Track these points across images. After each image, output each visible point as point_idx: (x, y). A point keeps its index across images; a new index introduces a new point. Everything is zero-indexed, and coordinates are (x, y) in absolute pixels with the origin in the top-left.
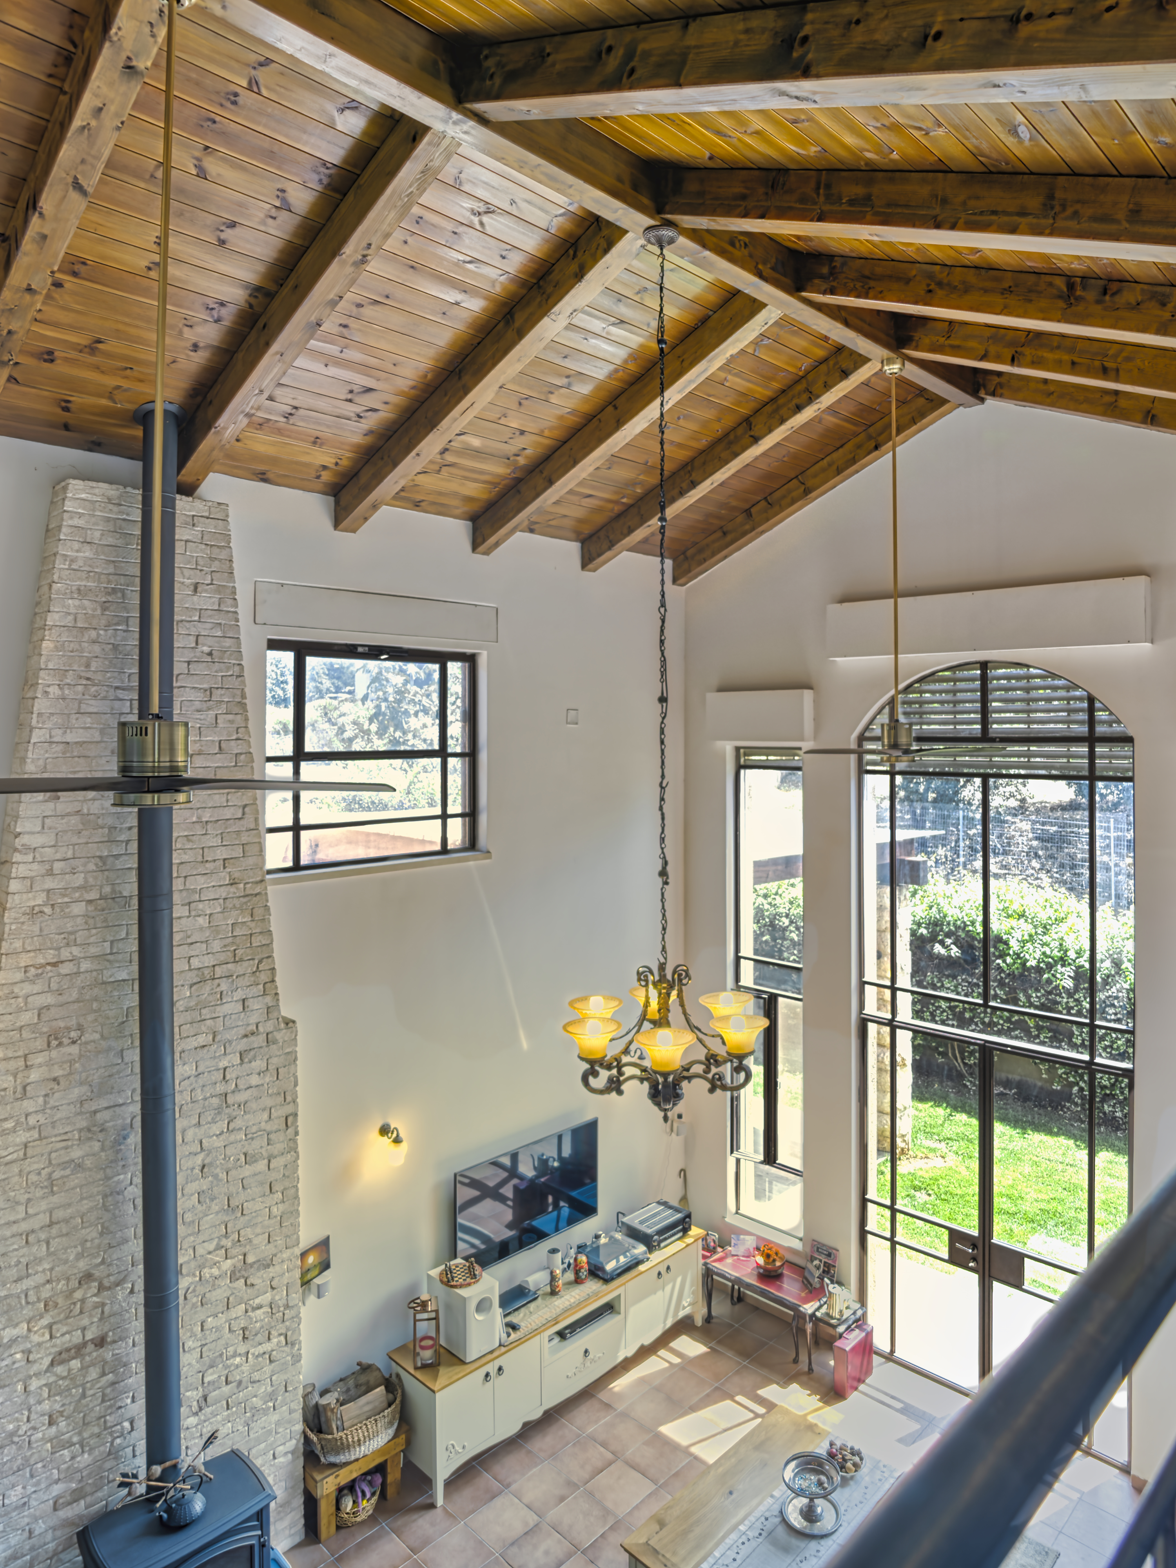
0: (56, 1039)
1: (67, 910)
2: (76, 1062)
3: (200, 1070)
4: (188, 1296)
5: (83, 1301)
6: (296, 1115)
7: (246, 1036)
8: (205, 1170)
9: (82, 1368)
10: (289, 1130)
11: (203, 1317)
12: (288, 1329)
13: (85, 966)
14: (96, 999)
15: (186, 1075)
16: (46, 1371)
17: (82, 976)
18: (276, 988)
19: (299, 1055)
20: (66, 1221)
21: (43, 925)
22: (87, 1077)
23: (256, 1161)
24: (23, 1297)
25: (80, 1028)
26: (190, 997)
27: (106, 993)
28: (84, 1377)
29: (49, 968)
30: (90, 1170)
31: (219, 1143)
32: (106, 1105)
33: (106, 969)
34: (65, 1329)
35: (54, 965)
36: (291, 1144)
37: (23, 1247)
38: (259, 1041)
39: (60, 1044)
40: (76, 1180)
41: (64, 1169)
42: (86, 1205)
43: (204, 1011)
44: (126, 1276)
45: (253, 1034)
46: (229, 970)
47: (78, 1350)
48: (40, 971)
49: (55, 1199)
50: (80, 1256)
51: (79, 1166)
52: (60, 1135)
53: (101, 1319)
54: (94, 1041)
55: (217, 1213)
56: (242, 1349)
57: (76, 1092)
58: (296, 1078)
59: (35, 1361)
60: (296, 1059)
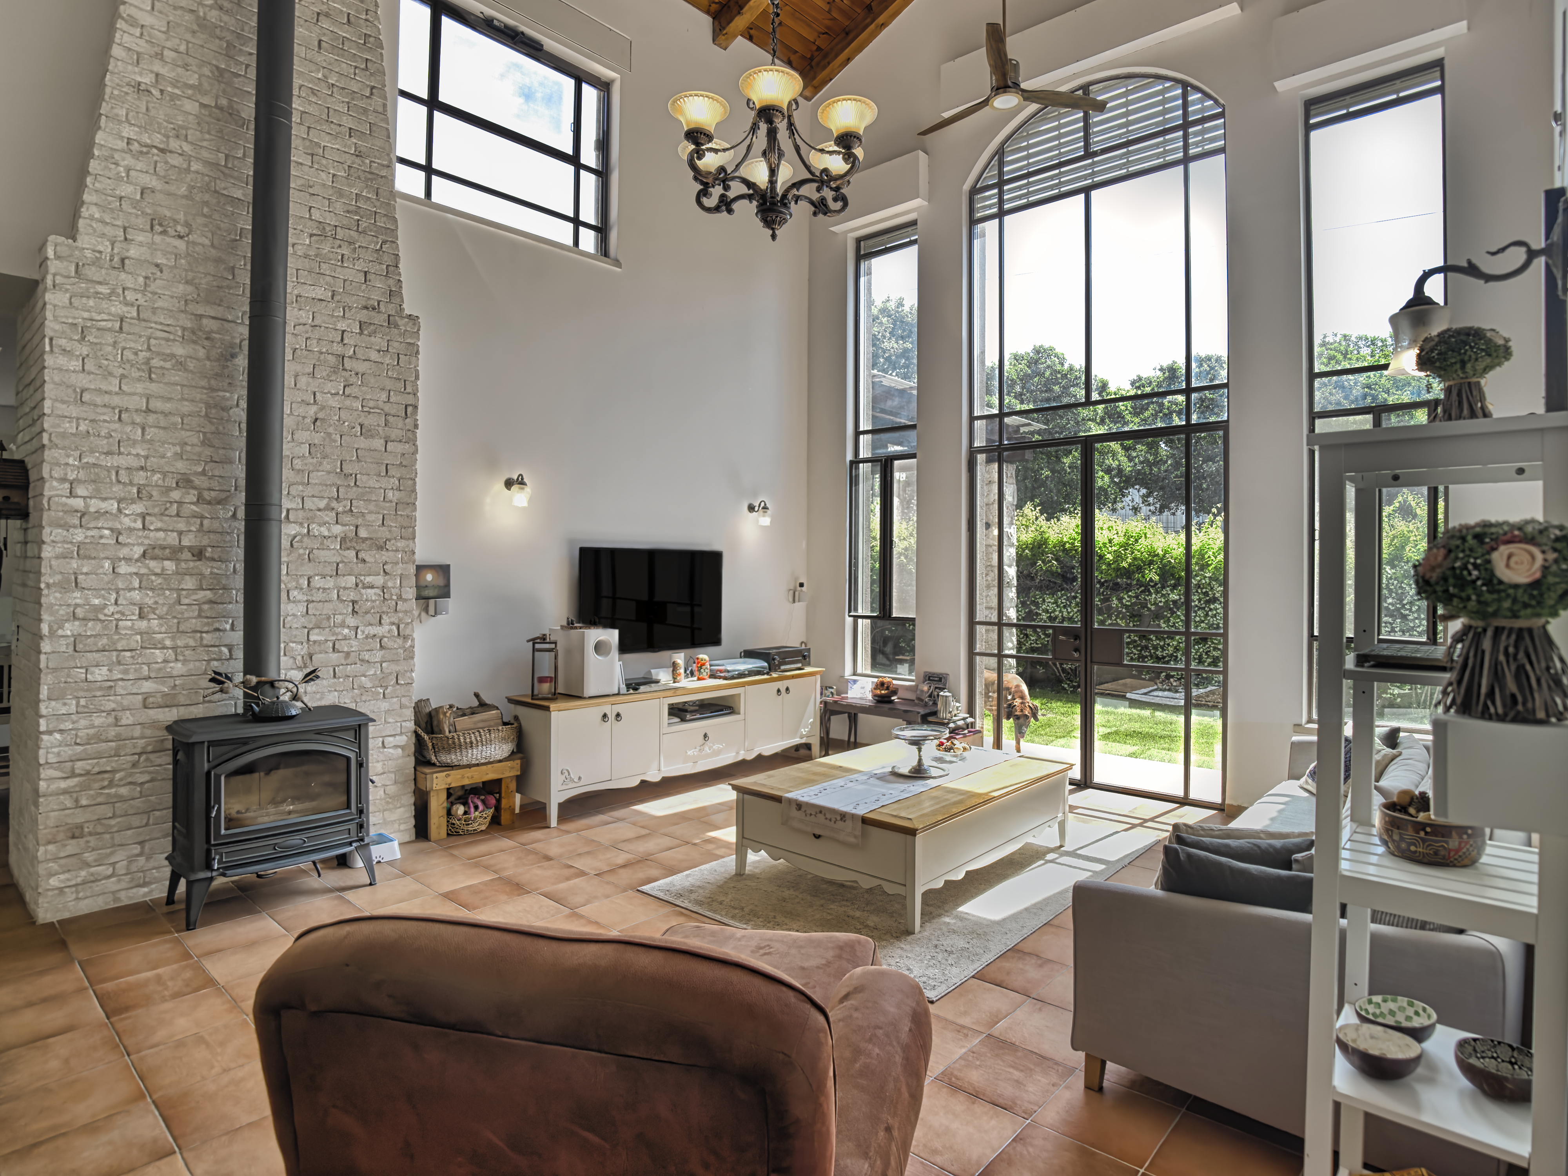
0: (160, 225)
1: (178, 103)
2: (181, 258)
3: (316, 322)
4: (295, 545)
5: (180, 503)
6: (416, 407)
7: (366, 308)
8: (318, 423)
9: (177, 573)
10: (408, 420)
11: (310, 573)
12: (400, 620)
13: (195, 166)
14: (206, 203)
15: (302, 321)
16: (137, 561)
17: (192, 176)
18: (400, 274)
19: (420, 349)
20: (166, 414)
21: (151, 105)
22: (193, 279)
23: (372, 436)
24: (114, 473)
25: (187, 225)
26: (309, 245)
27: (219, 202)
28: (180, 583)
29: (155, 151)
30: (191, 371)
31: (334, 402)
32: (213, 314)
33: (219, 179)
34: (159, 525)
35: (162, 151)
36: (410, 434)
37: (114, 422)
38: (380, 319)
39: (164, 232)
40: (177, 377)
41: (164, 360)
42: (187, 408)
43: (323, 266)
44: (228, 497)
45: (374, 309)
46: (351, 236)
47: (175, 553)
48: (145, 150)
49: (153, 387)
50: (179, 456)
51: (180, 365)
52: (161, 324)
53: (198, 531)
54: (203, 246)
55: (329, 472)
56: (351, 621)
57: (180, 289)
58: (417, 371)
59: (125, 545)
60: (417, 352)
